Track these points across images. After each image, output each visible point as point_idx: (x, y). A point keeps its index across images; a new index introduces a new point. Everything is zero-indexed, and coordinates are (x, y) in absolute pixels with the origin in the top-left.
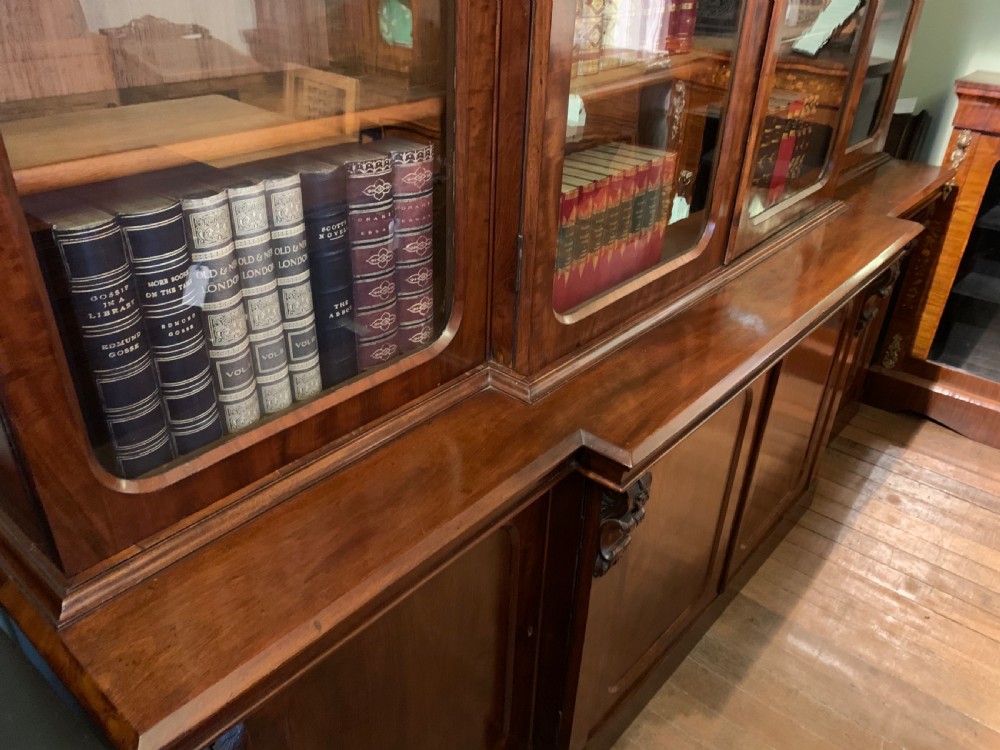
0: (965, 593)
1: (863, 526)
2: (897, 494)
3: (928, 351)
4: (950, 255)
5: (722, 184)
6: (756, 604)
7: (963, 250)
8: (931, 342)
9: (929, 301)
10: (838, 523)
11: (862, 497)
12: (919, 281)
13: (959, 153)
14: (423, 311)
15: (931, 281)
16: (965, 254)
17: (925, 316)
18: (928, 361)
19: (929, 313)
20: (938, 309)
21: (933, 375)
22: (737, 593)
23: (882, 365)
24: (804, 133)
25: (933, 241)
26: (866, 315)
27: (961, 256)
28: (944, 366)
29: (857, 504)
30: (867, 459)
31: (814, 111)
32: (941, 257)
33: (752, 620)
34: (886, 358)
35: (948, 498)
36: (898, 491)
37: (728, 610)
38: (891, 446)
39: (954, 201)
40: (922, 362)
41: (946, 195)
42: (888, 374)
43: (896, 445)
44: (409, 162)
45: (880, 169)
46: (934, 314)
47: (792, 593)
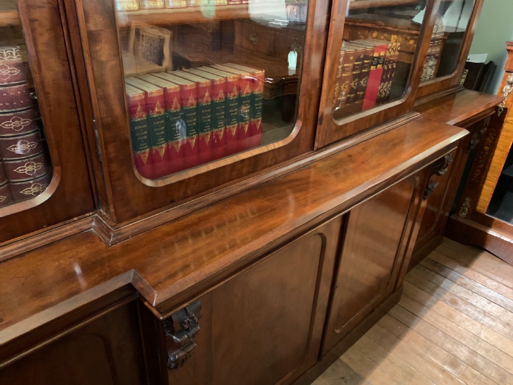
0: (489, 372)
1: (431, 318)
2: (457, 298)
3: (486, 209)
4: (502, 150)
5: (305, 95)
6: (348, 367)
7: (509, 148)
8: (488, 203)
9: (488, 178)
10: (414, 315)
11: (433, 298)
12: (482, 166)
13: (508, 87)
14: (28, 172)
15: (490, 166)
16: (511, 150)
17: (485, 187)
18: (486, 215)
19: (487, 185)
20: (494, 183)
21: (489, 224)
22: (337, 358)
23: (458, 215)
24: (390, 67)
25: (491, 141)
26: (430, 187)
27: (508, 151)
28: (496, 219)
29: (429, 303)
30: (441, 273)
31: (397, 53)
32: (496, 151)
33: (343, 378)
34: (461, 211)
35: (489, 303)
36: (457, 297)
37: (329, 370)
38: (458, 266)
39: (505, 117)
40: (483, 215)
41: (500, 113)
42: (461, 221)
43: (463, 266)
44: (10, 58)
45: (458, 94)
46: (491, 186)
47: (373, 361)
